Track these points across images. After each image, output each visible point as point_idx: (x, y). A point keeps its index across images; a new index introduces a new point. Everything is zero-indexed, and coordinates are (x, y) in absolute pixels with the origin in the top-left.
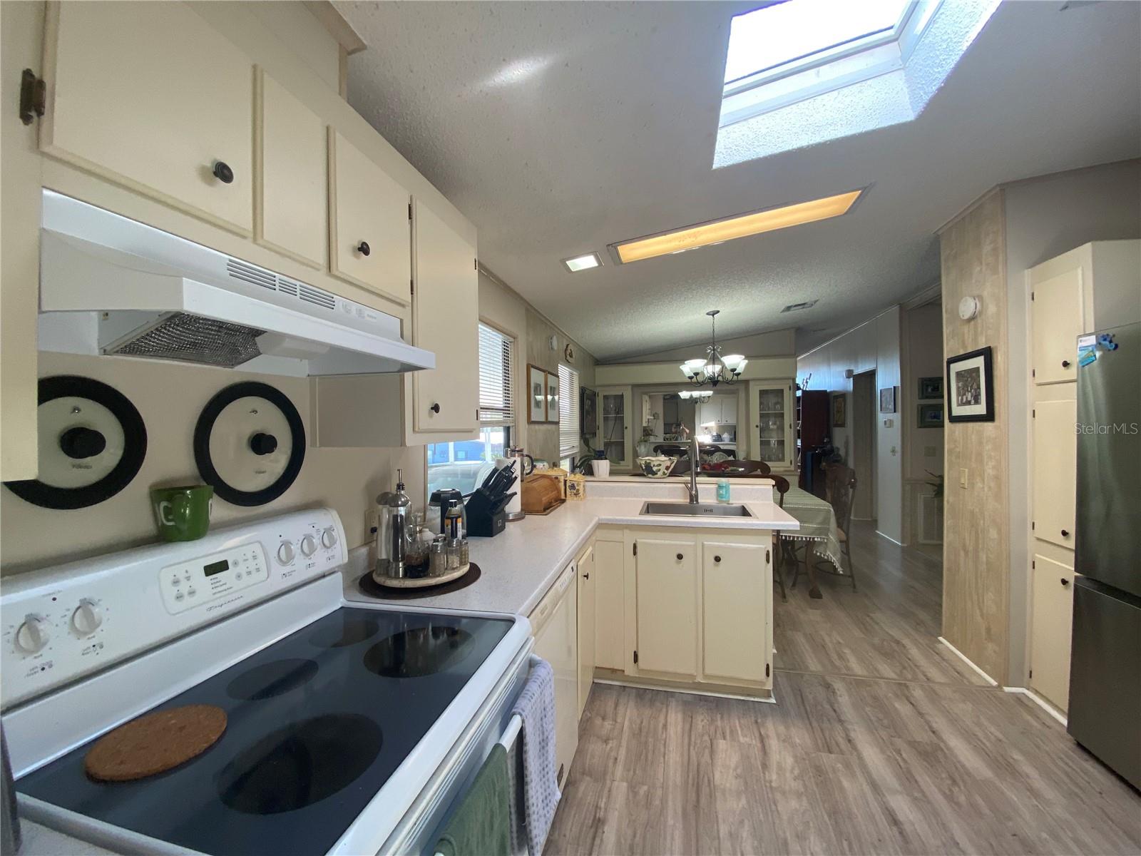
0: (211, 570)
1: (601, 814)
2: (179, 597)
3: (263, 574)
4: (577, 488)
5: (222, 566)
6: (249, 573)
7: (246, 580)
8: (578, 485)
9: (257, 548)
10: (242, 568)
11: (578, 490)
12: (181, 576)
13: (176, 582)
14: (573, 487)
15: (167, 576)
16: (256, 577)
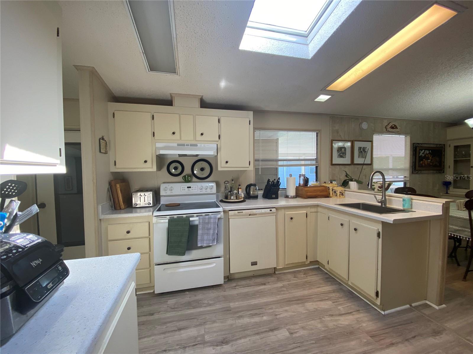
0: (188, 187)
1: (267, 284)
2: (183, 190)
3: (197, 190)
4: (337, 193)
5: (190, 187)
6: (194, 189)
7: (193, 190)
8: (337, 191)
9: (196, 186)
10: (193, 188)
11: (337, 194)
12: (184, 187)
13: (183, 188)
14: (335, 192)
15: (182, 187)
16: (195, 190)
